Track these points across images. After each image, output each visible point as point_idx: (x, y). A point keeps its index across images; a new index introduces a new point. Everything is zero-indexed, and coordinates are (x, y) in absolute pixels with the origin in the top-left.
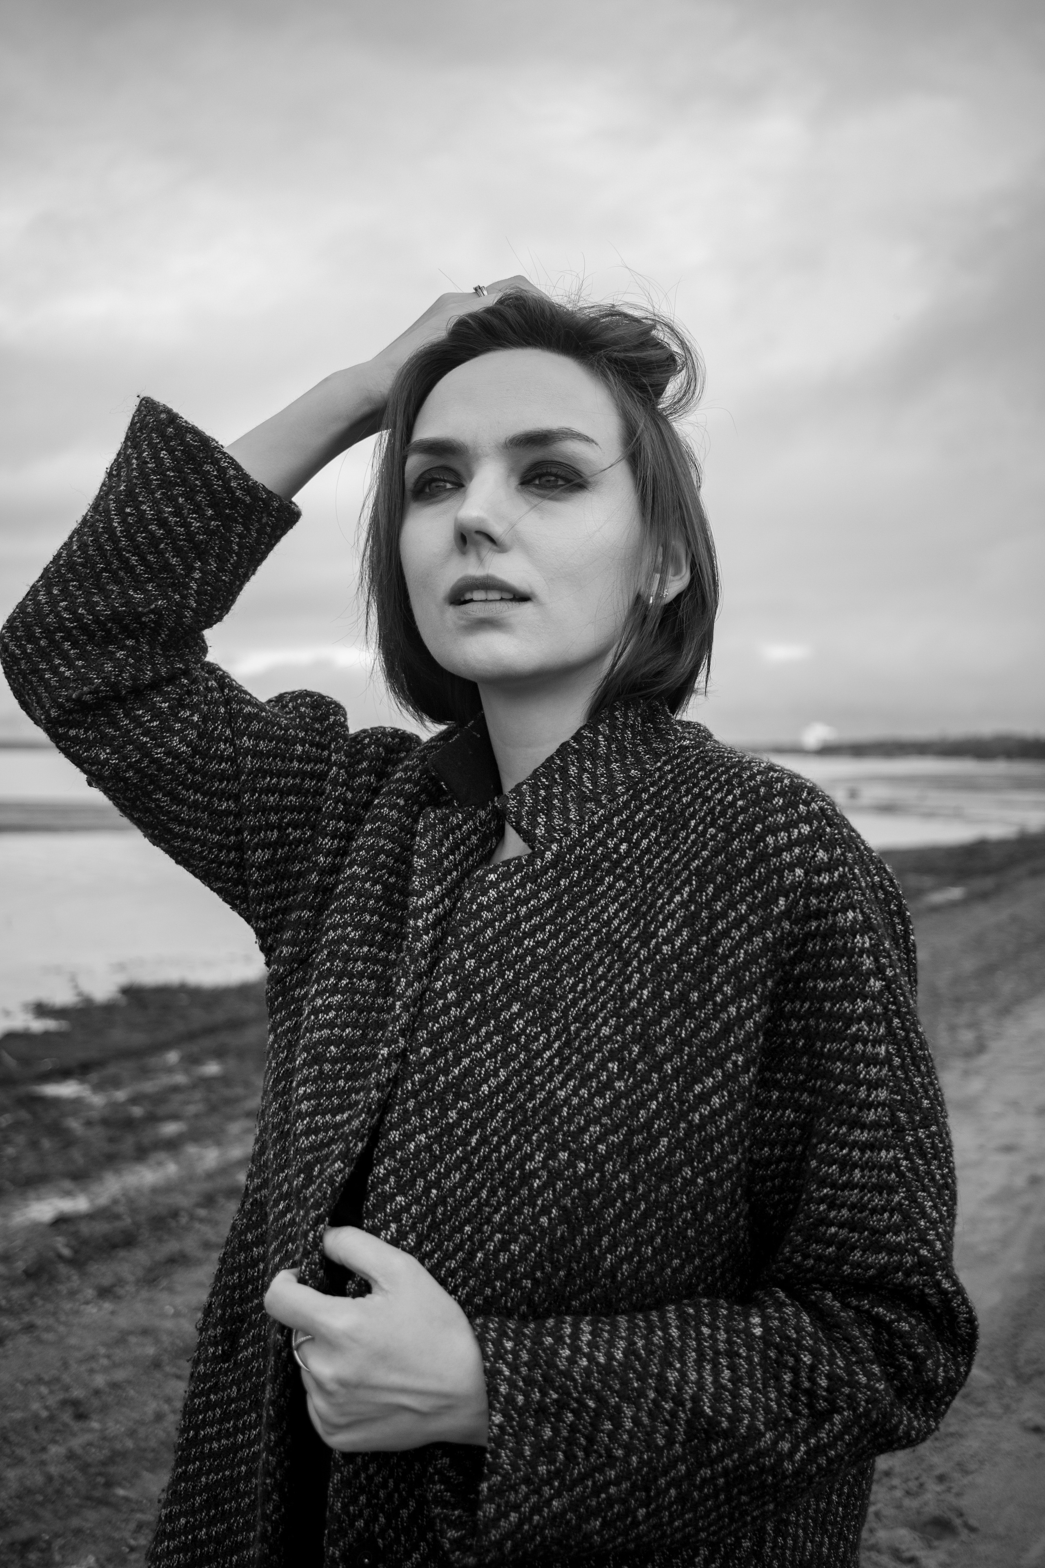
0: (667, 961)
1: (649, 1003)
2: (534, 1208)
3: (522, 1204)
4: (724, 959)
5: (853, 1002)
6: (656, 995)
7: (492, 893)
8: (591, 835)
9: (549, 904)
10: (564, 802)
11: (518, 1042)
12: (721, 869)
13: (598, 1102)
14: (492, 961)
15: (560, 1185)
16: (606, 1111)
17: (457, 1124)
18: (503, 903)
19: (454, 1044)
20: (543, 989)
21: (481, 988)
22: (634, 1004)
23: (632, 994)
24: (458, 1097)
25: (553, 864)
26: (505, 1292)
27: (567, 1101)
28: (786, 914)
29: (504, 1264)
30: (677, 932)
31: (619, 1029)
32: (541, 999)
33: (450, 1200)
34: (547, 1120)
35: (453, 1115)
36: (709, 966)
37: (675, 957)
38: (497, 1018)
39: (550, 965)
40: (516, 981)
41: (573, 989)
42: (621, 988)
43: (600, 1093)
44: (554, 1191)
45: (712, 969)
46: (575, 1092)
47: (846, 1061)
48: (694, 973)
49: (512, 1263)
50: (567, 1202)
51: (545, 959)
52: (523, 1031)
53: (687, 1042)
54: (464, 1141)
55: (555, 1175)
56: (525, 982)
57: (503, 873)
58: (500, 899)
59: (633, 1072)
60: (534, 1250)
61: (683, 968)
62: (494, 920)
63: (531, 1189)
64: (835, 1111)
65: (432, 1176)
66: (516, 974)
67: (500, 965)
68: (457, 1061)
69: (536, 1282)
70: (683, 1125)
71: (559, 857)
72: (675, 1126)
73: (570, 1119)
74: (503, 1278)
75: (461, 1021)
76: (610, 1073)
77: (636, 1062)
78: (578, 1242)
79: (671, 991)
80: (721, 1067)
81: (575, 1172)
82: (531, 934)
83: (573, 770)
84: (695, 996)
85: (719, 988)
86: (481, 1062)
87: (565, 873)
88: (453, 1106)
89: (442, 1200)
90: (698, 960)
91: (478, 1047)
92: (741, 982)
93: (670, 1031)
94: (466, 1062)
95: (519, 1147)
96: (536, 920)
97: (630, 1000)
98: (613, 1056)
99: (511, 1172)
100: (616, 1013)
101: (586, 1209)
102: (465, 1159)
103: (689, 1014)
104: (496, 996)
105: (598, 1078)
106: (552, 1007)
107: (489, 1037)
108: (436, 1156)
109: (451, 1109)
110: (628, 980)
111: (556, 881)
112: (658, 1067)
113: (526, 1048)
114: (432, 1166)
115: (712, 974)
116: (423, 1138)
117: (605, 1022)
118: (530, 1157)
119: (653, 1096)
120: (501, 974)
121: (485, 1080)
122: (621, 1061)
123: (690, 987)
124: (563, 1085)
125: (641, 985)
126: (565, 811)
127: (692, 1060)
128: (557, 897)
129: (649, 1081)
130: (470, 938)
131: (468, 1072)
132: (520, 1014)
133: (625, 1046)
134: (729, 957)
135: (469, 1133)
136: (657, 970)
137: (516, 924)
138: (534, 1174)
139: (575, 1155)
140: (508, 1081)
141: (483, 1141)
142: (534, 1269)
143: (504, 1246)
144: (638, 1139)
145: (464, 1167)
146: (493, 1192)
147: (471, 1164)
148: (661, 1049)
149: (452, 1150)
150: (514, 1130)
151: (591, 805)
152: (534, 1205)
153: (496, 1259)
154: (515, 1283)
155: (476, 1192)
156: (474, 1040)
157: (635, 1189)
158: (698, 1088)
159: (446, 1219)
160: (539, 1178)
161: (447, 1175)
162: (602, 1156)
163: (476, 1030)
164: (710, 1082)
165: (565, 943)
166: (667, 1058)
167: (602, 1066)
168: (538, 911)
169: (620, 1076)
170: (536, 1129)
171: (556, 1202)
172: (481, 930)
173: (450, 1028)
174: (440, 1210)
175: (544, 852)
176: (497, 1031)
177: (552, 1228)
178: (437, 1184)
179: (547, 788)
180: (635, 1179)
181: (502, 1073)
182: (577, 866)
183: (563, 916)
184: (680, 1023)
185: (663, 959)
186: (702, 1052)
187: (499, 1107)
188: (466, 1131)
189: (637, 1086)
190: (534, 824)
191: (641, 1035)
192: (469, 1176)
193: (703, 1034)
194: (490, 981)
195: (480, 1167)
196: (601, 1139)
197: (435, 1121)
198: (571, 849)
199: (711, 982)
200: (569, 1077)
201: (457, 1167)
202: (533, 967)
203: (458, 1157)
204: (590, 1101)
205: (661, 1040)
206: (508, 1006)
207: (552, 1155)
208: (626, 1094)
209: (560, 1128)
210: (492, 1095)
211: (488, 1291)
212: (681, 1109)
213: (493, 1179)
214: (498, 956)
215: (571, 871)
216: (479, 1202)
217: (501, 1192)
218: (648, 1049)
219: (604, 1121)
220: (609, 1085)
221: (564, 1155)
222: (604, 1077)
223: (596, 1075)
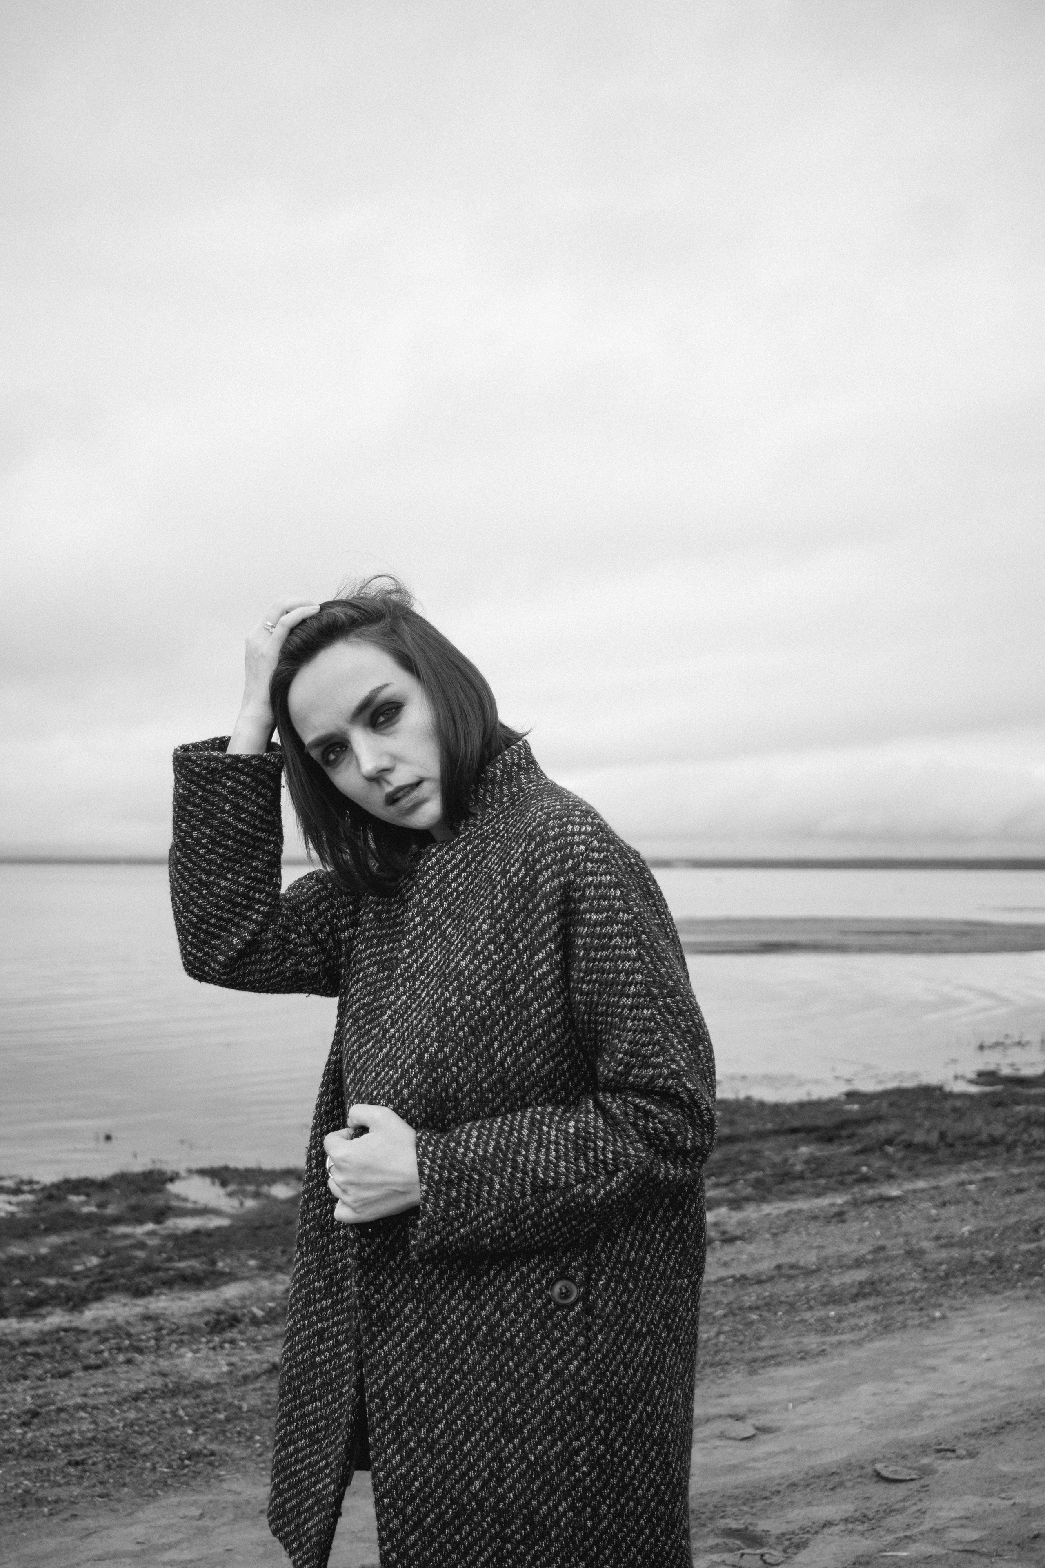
0: (516, 886)
1: (508, 911)
3: (448, 1025)
6: (511, 906)
12: (540, 833)
13: (484, 967)
16: (489, 972)
22: (499, 911)
30: (519, 869)
34: (457, 978)
37: (519, 884)
42: (491, 902)
43: (485, 962)
46: (471, 962)
48: (529, 893)
49: (446, 1058)
59: (502, 950)
61: (525, 889)
63: (452, 1016)
70: (531, 978)
72: (527, 978)
73: (470, 978)
74: (442, 1067)
76: (490, 951)
90: (531, 886)
93: (520, 925)
95: (442, 994)
98: (492, 941)
99: (439, 1008)
100: (490, 916)
110: (495, 897)
117: (484, 922)
118: (449, 999)
124: (464, 958)
125: (503, 901)
133: (497, 936)
136: (511, 892)
142: (458, 1061)
143: (440, 1049)
146: (429, 1019)
153: (437, 1057)
154: (448, 1070)
157: (509, 1015)
167: (485, 947)
169: (495, 953)
170: (451, 983)
171: (467, 1023)
189: (505, 957)
191: (505, 929)
200: (466, 953)
204: (480, 967)
205: (516, 931)
207: (461, 997)
208: (500, 962)
209: (465, 983)
217: (434, 1019)
218: (509, 936)
219: (489, 977)
220: (489, 958)
221: (468, 998)
222: (486, 953)
223: (482, 952)
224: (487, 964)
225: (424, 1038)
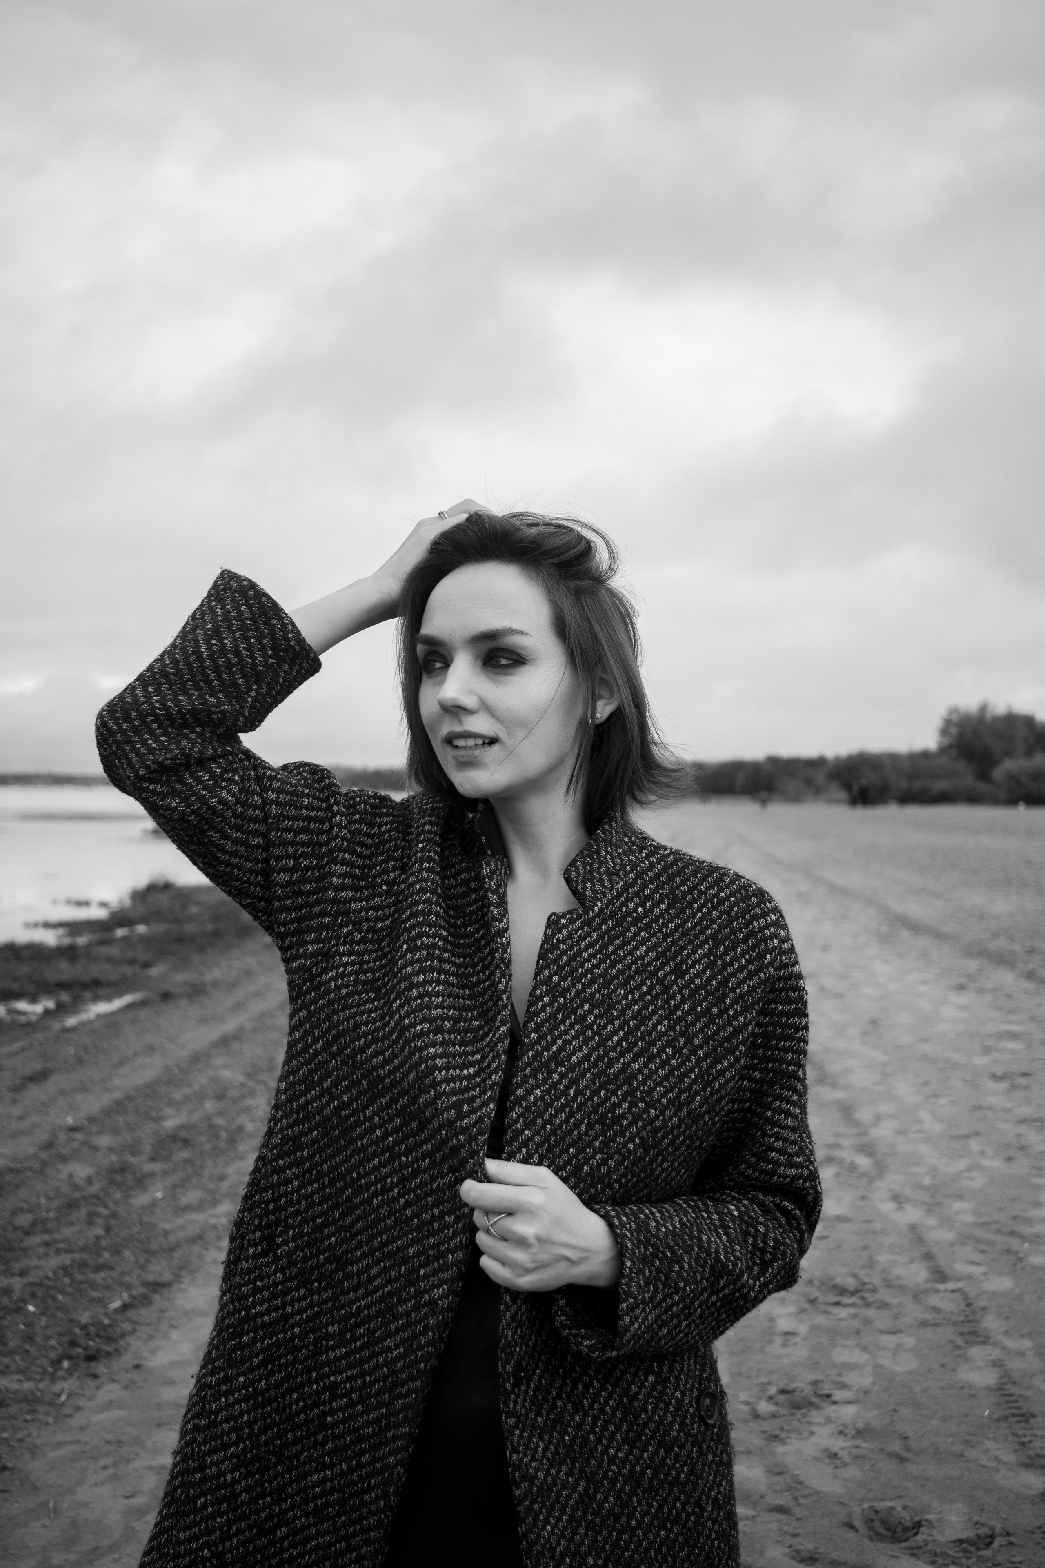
1: (688, 1013)
2: (624, 1138)
4: (733, 990)
5: (800, 1018)
7: (564, 932)
8: (617, 897)
9: (597, 941)
10: (599, 873)
11: (592, 1030)
13: (660, 1072)
14: (567, 977)
15: (640, 1124)
16: (666, 1078)
17: (559, 1082)
18: (572, 939)
19: (550, 1031)
20: (603, 995)
21: (563, 994)
23: (677, 1007)
24: (558, 1064)
25: (598, 915)
26: (603, 1191)
27: (640, 1071)
28: (771, 964)
29: (604, 1174)
31: (671, 1028)
32: (603, 1002)
33: (559, 1132)
35: (556, 1076)
36: (723, 993)
38: (575, 1014)
39: (604, 980)
40: (583, 990)
41: (625, 997)
44: (637, 1127)
45: (725, 996)
46: (646, 1065)
47: (794, 1052)
48: (714, 996)
50: (644, 1134)
51: (600, 976)
52: (594, 1022)
53: (712, 1038)
54: (565, 1093)
55: (637, 1118)
56: (589, 991)
57: (570, 919)
58: (570, 936)
60: (623, 1165)
62: (567, 950)
64: (787, 1081)
65: (546, 1116)
66: (583, 985)
67: (572, 980)
68: (554, 1042)
69: (621, 1185)
70: (709, 1089)
71: (601, 910)
72: (704, 1089)
73: (644, 1083)
74: (603, 1183)
75: (553, 1016)
77: (682, 1049)
78: (647, 1160)
79: (701, 1006)
80: (733, 1054)
81: (649, 1116)
82: (589, 960)
83: (603, 853)
84: (715, 1011)
85: (731, 1006)
86: (569, 1042)
87: (604, 922)
88: (555, 1071)
89: (554, 1132)
90: (717, 989)
91: (566, 1032)
92: (746, 1003)
93: (701, 1030)
94: (560, 1042)
95: (607, 1099)
96: (591, 951)
97: (676, 1011)
98: (668, 1044)
101: (654, 1140)
102: (567, 1104)
103: (712, 1021)
104: (572, 1000)
105: (660, 1057)
106: (611, 1007)
107: (572, 1026)
108: (548, 1104)
109: (554, 1073)
111: (599, 926)
112: (694, 1052)
113: (598, 1033)
114: (546, 1110)
115: (725, 998)
116: (538, 1092)
119: (692, 1070)
120: (574, 986)
121: (574, 1053)
122: (674, 1047)
123: (712, 1005)
126: (601, 881)
127: (715, 1049)
128: (600, 937)
129: (690, 1061)
130: (555, 961)
131: (561, 1049)
132: (590, 1011)
133: (675, 1039)
134: (736, 988)
135: (568, 1087)
137: (579, 953)
138: (622, 1116)
139: (649, 1105)
140: (589, 1054)
141: (578, 1093)
142: (622, 1176)
143: (604, 1162)
144: (683, 1096)
145: (567, 1110)
146: (590, 1126)
147: (572, 1108)
148: (696, 1042)
149: (558, 1099)
150: (601, 1087)
151: (614, 877)
152: (624, 1136)
154: (610, 1186)
155: (577, 1126)
156: (562, 1028)
157: (680, 1128)
158: (719, 1067)
159: (557, 1144)
160: (627, 1119)
161: (556, 1116)
162: (664, 1106)
163: (563, 1021)
164: (726, 1063)
165: (612, 966)
166: (700, 1047)
167: (662, 1050)
168: (591, 945)
169: (673, 1057)
172: (560, 957)
173: (546, 1021)
174: (553, 1138)
175: (593, 907)
176: (576, 1022)
177: (635, 1151)
178: (549, 1122)
179: (591, 865)
180: (680, 1120)
181: (585, 1050)
182: (611, 918)
183: (607, 949)
184: (707, 1026)
185: (696, 987)
186: (721, 1044)
187: (585, 1071)
188: (565, 1086)
190: (585, 888)
192: (571, 1115)
193: (721, 1034)
194: (568, 990)
195: (579, 1109)
196: (663, 1095)
197: (545, 1081)
198: (607, 906)
199: (725, 1003)
201: (562, 1109)
202: (593, 981)
203: (562, 1103)
206: (581, 1006)
207: (633, 1105)
210: (579, 1063)
211: (592, 1191)
212: (708, 1079)
213: (589, 1118)
214: (571, 974)
215: (607, 920)
216: (579, 1132)
218: (689, 1041)
219: (665, 1084)
220: (666, 1062)
221: (642, 1105)
222: (664, 1057)
223: (659, 1055)
224: (664, 1069)
225: (584, 1149)
